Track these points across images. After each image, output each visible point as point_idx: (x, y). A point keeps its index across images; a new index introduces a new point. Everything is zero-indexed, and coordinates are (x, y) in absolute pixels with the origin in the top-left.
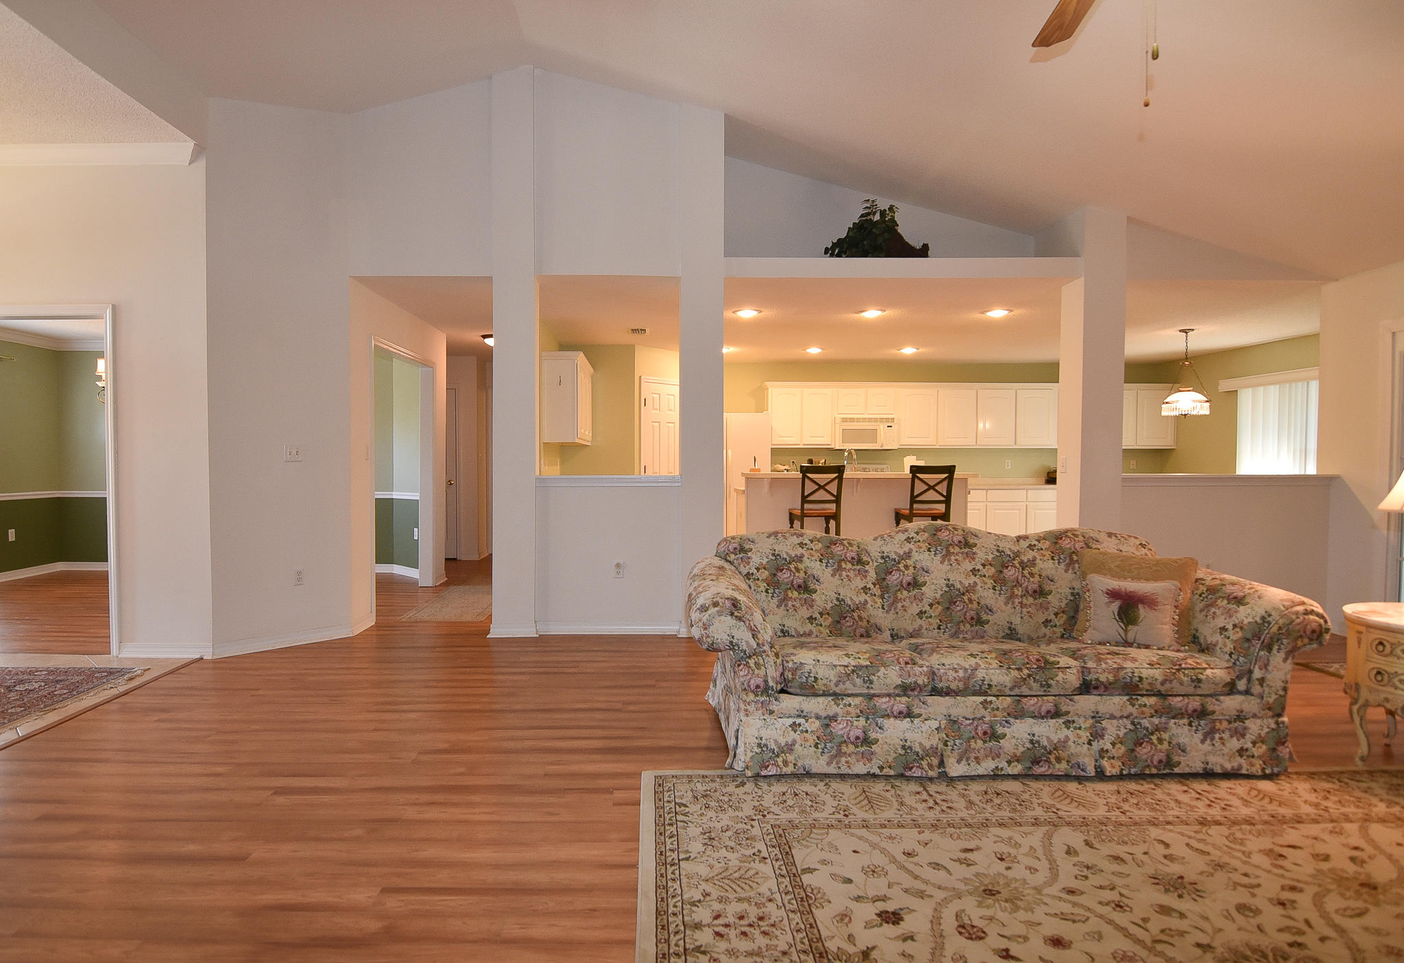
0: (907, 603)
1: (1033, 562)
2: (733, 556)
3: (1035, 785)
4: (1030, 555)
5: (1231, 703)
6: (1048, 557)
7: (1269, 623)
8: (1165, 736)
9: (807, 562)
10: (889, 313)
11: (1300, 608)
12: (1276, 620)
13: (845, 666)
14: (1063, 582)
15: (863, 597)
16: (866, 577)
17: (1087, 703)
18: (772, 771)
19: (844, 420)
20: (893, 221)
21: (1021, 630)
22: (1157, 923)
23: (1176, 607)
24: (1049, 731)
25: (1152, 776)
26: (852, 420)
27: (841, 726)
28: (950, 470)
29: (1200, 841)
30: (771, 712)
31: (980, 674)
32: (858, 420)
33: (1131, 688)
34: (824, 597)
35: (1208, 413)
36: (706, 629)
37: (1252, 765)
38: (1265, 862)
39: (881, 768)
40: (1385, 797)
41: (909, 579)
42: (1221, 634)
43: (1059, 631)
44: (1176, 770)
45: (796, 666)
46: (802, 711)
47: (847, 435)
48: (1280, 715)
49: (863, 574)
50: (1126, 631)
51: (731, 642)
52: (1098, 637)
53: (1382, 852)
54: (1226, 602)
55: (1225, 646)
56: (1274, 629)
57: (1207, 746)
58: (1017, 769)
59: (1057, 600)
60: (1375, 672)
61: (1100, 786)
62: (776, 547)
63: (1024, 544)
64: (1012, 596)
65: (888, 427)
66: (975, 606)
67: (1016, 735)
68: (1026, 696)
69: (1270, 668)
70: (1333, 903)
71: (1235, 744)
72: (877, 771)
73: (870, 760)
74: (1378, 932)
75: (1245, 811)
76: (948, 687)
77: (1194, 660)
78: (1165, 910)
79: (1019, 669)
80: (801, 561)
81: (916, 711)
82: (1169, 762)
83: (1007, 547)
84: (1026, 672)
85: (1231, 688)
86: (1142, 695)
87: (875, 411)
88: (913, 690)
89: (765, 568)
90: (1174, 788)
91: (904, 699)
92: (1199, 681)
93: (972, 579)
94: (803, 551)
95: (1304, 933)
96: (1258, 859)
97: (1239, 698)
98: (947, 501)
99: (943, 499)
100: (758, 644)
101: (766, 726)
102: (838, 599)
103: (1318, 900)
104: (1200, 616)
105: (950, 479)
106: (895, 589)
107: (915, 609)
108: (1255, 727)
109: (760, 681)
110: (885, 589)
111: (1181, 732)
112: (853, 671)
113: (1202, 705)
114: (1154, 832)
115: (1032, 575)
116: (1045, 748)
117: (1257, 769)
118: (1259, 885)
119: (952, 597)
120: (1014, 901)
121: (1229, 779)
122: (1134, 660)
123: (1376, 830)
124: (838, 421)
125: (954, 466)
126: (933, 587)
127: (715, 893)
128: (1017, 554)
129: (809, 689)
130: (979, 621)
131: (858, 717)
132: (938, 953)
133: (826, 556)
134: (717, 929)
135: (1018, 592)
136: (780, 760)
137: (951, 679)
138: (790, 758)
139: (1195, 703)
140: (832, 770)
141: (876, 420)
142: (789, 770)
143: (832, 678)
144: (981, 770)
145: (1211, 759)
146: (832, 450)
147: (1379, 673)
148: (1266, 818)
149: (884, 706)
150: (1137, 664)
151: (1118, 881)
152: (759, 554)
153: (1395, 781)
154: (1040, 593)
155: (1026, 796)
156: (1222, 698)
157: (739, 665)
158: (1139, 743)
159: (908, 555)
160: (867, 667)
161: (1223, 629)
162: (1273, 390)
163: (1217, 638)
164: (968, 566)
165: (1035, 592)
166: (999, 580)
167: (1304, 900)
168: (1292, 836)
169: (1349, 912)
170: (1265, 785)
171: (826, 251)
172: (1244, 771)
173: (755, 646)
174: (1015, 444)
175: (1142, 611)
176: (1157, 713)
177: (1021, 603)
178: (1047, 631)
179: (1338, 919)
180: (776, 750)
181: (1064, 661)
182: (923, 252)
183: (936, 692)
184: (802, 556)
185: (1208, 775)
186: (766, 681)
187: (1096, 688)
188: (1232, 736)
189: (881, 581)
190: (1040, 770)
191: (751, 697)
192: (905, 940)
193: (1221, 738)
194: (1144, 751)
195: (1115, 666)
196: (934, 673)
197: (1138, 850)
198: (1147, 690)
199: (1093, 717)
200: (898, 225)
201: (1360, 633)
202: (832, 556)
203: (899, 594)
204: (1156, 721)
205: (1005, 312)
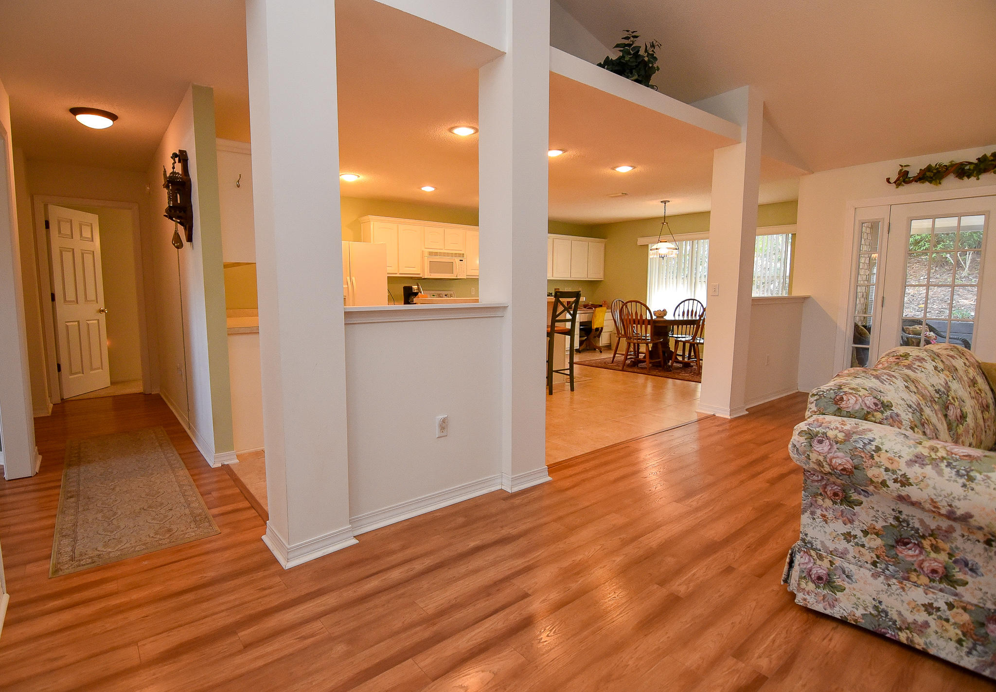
19: (431, 254)
20: (653, 55)
26: (436, 254)
32: (441, 254)
47: (433, 266)
65: (460, 260)
87: (451, 248)
124: (426, 254)
141: (452, 255)
146: (421, 278)
205: (630, 169)
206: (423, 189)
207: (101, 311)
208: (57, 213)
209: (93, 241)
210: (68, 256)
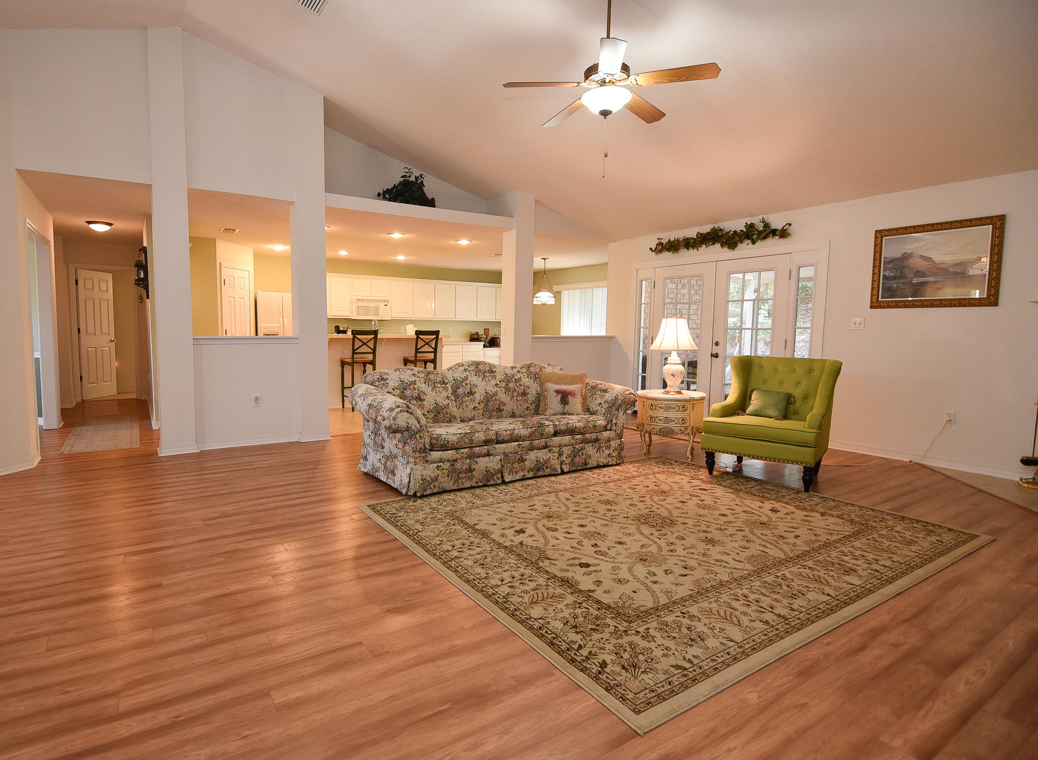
0: (468, 403)
1: (520, 379)
2: (377, 383)
3: (540, 480)
4: (519, 375)
5: (606, 434)
6: (526, 376)
7: (618, 399)
8: (584, 452)
9: (418, 384)
10: (407, 236)
11: (628, 392)
12: (620, 398)
13: (460, 434)
14: (533, 388)
15: (447, 402)
16: (447, 391)
17: (557, 440)
18: (429, 492)
19: (358, 300)
20: (422, 183)
21: (517, 413)
22: (609, 514)
23: (582, 396)
24: (542, 455)
25: (579, 470)
26: (363, 300)
27: (459, 464)
28: (437, 333)
29: (607, 488)
30: (427, 462)
31: (516, 432)
32: (367, 300)
33: (572, 432)
34: (429, 403)
35: (554, 303)
36: (394, 420)
37: (613, 460)
38: (631, 491)
39: (477, 483)
40: (656, 466)
41: (468, 390)
42: (599, 406)
43: (532, 412)
44: (588, 466)
45: (438, 436)
46: (442, 459)
47: (361, 310)
48: (621, 438)
49: (446, 389)
50: (564, 408)
51: (407, 426)
52: (551, 412)
53: (663, 482)
54: (600, 392)
55: (602, 411)
56: (620, 401)
57: (598, 455)
58: (531, 475)
59: (531, 397)
60: (650, 417)
61: (563, 477)
62: (401, 377)
63: (515, 370)
64: (513, 396)
65: (385, 305)
66: (498, 402)
67: (531, 459)
68: (534, 440)
69: (618, 418)
70: (656, 498)
71: (607, 452)
72: (475, 485)
73: (472, 480)
74: (671, 504)
75: (616, 477)
76: (503, 439)
77: (592, 418)
78: (609, 510)
79: (531, 428)
80: (415, 384)
81: (491, 452)
82: (585, 463)
83: (509, 372)
84: (534, 429)
85: (605, 429)
86: (576, 435)
87: (377, 295)
88: (489, 443)
89: (397, 389)
90: (588, 473)
91: (486, 447)
92: (596, 426)
93: (496, 389)
94: (415, 378)
95: (652, 508)
96: (628, 490)
97: (609, 432)
98: (435, 352)
99: (433, 350)
100: (420, 426)
101: (425, 469)
102: (435, 403)
103: (651, 498)
104: (590, 399)
105: (437, 338)
106: (462, 396)
107: (472, 406)
108: (614, 444)
109: (422, 446)
110: (457, 397)
111: (590, 449)
112: (464, 436)
113: (596, 437)
114: (591, 488)
115: (520, 385)
116: (541, 463)
117: (614, 462)
118: (632, 498)
119: (489, 398)
120: (559, 517)
121: (605, 467)
122: (572, 420)
123: (658, 476)
124: (354, 301)
125: (439, 331)
126: (479, 394)
127: (445, 540)
128: (513, 375)
129: (445, 447)
130: (500, 410)
131: (467, 458)
132: (546, 538)
133: (427, 380)
134: (457, 550)
135: (515, 394)
136: (432, 486)
137: (505, 435)
138: (437, 484)
139: (594, 436)
140: (455, 487)
141: (375, 301)
142: (436, 490)
143: (455, 440)
144: (518, 478)
145: (600, 460)
146: (351, 320)
147: (651, 417)
148: (624, 478)
149: (478, 452)
150: (573, 421)
151: (590, 505)
152: (393, 381)
153: (657, 460)
154: (524, 394)
155: (539, 485)
156: (603, 433)
157: (411, 439)
158: (575, 456)
159: (466, 378)
160: (470, 433)
161: (600, 404)
162: (578, 292)
163: (598, 408)
164: (493, 382)
165: (522, 393)
166: (507, 389)
167: (647, 499)
168: (634, 482)
169: (661, 500)
170: (617, 468)
171: (379, 195)
172: (610, 464)
173: (419, 427)
174: (455, 317)
175: (570, 398)
176: (582, 442)
177: (516, 399)
178: (527, 412)
179: (659, 503)
180: (430, 481)
181: (547, 423)
182: (431, 203)
183: (498, 442)
184: (415, 381)
185: (599, 467)
186: (425, 446)
187: (560, 433)
188: (606, 449)
189: (454, 393)
190: (540, 474)
191: (418, 454)
192: (531, 537)
193: (603, 450)
194: (577, 459)
195: (566, 423)
196: (497, 434)
197: (590, 494)
198: (578, 432)
199: (559, 447)
200: (424, 187)
201: (644, 402)
202: (430, 380)
203: (464, 399)
204: (581, 445)
205: (468, 242)
206: (339, 253)
207: (112, 341)
208: (83, 274)
209: (107, 292)
210: (89, 303)
